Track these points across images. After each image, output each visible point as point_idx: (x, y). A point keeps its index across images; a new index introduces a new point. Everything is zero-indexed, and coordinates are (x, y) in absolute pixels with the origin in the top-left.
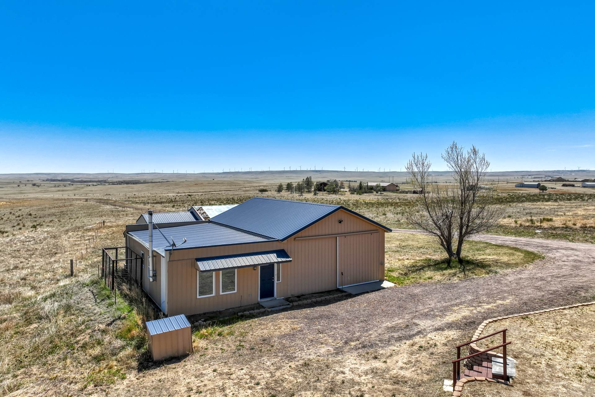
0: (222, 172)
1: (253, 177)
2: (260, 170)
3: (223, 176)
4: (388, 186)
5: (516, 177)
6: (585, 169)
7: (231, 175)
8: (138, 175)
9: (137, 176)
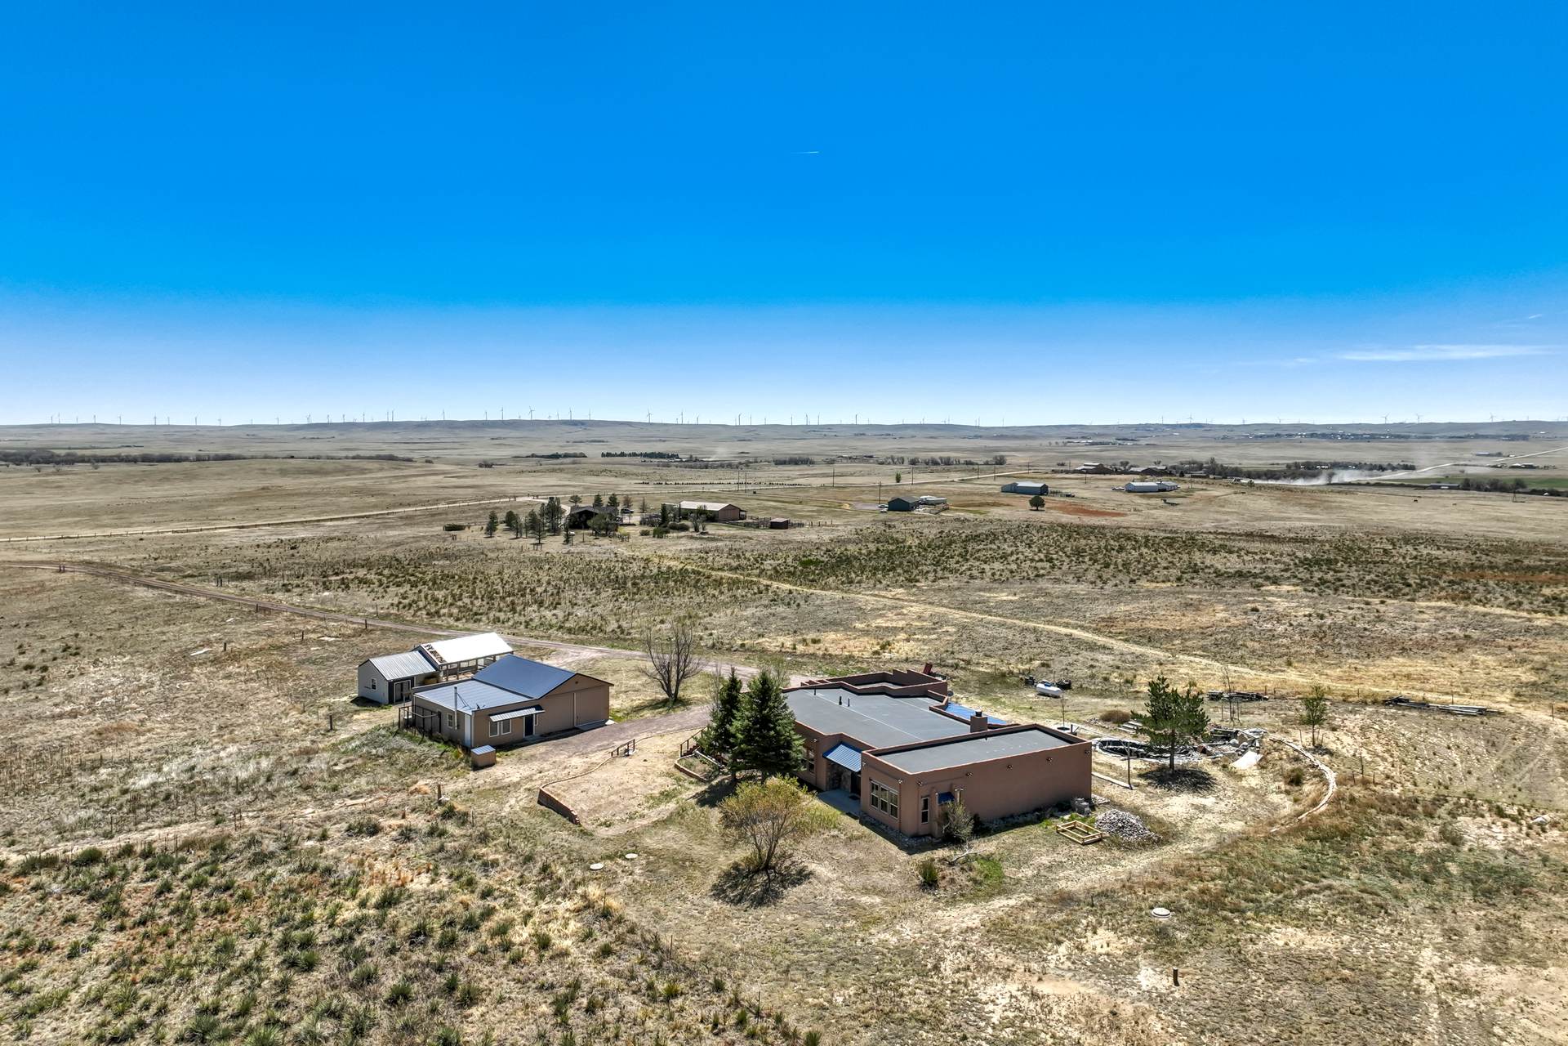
0: (305, 422)
1: (397, 437)
2: (417, 418)
3: (310, 434)
4: (723, 509)
5: (1053, 442)
6: (1202, 421)
7: (334, 433)
8: (39, 431)
9: (38, 434)
